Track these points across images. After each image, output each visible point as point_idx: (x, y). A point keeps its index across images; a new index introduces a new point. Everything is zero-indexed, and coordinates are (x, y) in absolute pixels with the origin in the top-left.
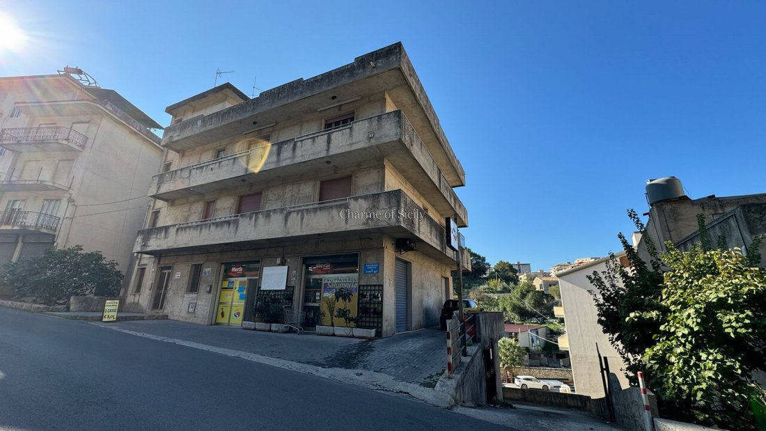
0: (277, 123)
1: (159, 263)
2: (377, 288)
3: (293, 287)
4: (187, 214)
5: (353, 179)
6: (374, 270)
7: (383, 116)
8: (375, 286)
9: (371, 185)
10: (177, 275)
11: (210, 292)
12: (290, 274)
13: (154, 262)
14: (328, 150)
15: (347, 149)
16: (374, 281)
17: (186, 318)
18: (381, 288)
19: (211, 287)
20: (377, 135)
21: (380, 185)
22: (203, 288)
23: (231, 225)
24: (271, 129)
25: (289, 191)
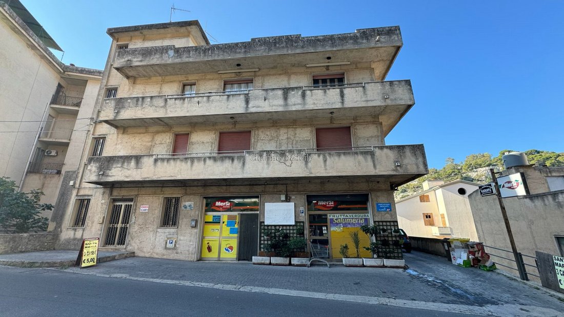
0: (260, 69)
1: (111, 194)
2: (392, 224)
3: (303, 222)
4: (150, 144)
5: (352, 130)
6: (387, 208)
7: (395, 83)
8: (390, 222)
9: (372, 137)
10: (143, 208)
11: (195, 226)
12: (297, 210)
13: (104, 193)
14: (343, 103)
15: (364, 104)
16: (388, 217)
17: (164, 255)
18: (396, 224)
19: (197, 221)
20: (391, 97)
21: (380, 138)
22: (184, 222)
23: (236, 161)
24: (253, 74)
25: (283, 134)
